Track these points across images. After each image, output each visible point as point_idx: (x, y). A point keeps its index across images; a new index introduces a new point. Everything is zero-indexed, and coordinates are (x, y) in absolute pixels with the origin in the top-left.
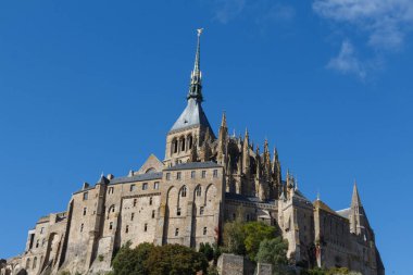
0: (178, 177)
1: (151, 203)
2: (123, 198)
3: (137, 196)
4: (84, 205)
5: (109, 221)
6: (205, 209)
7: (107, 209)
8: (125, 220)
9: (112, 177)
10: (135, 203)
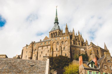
2: (38, 47)
3: (43, 46)
4: (26, 50)
5: (35, 54)
6: (65, 48)
7: (34, 51)
9: (35, 42)
10: (42, 48)
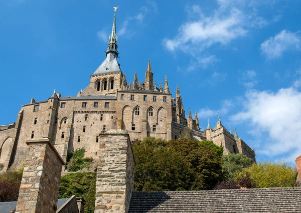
0: (132, 98)
1: (101, 119)
2: (75, 112)
3: (88, 112)
4: (34, 115)
5: (61, 131)
6: (157, 127)
7: (59, 121)
8: (78, 131)
9: (60, 96)
10: (86, 118)
